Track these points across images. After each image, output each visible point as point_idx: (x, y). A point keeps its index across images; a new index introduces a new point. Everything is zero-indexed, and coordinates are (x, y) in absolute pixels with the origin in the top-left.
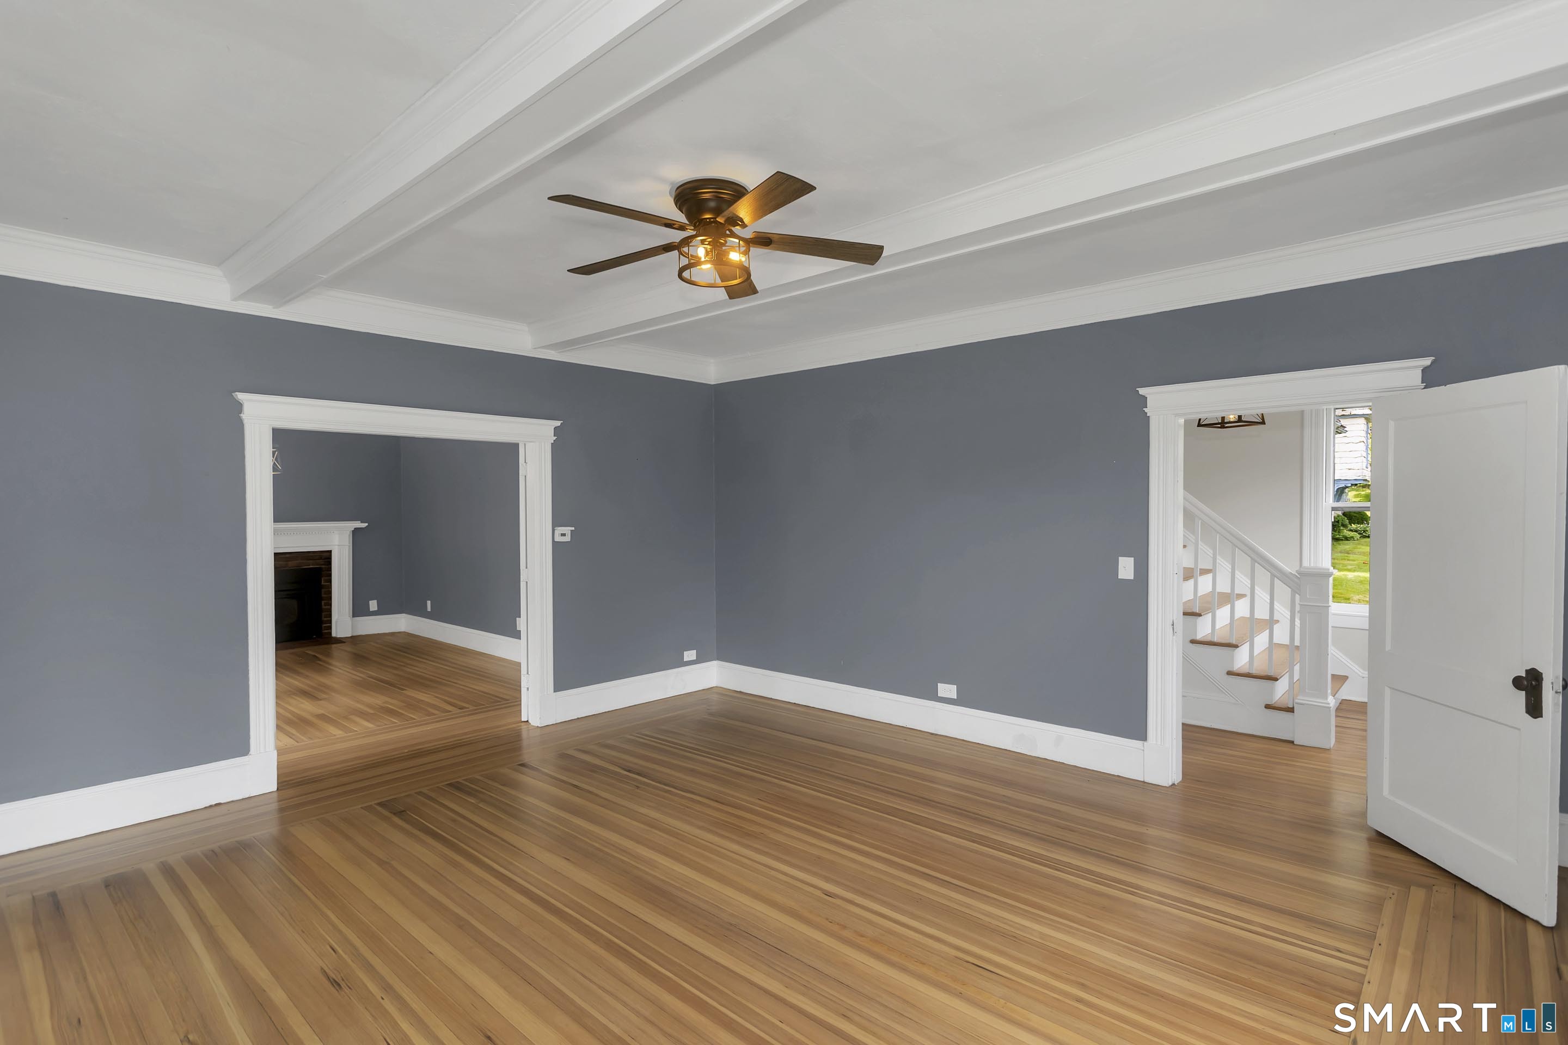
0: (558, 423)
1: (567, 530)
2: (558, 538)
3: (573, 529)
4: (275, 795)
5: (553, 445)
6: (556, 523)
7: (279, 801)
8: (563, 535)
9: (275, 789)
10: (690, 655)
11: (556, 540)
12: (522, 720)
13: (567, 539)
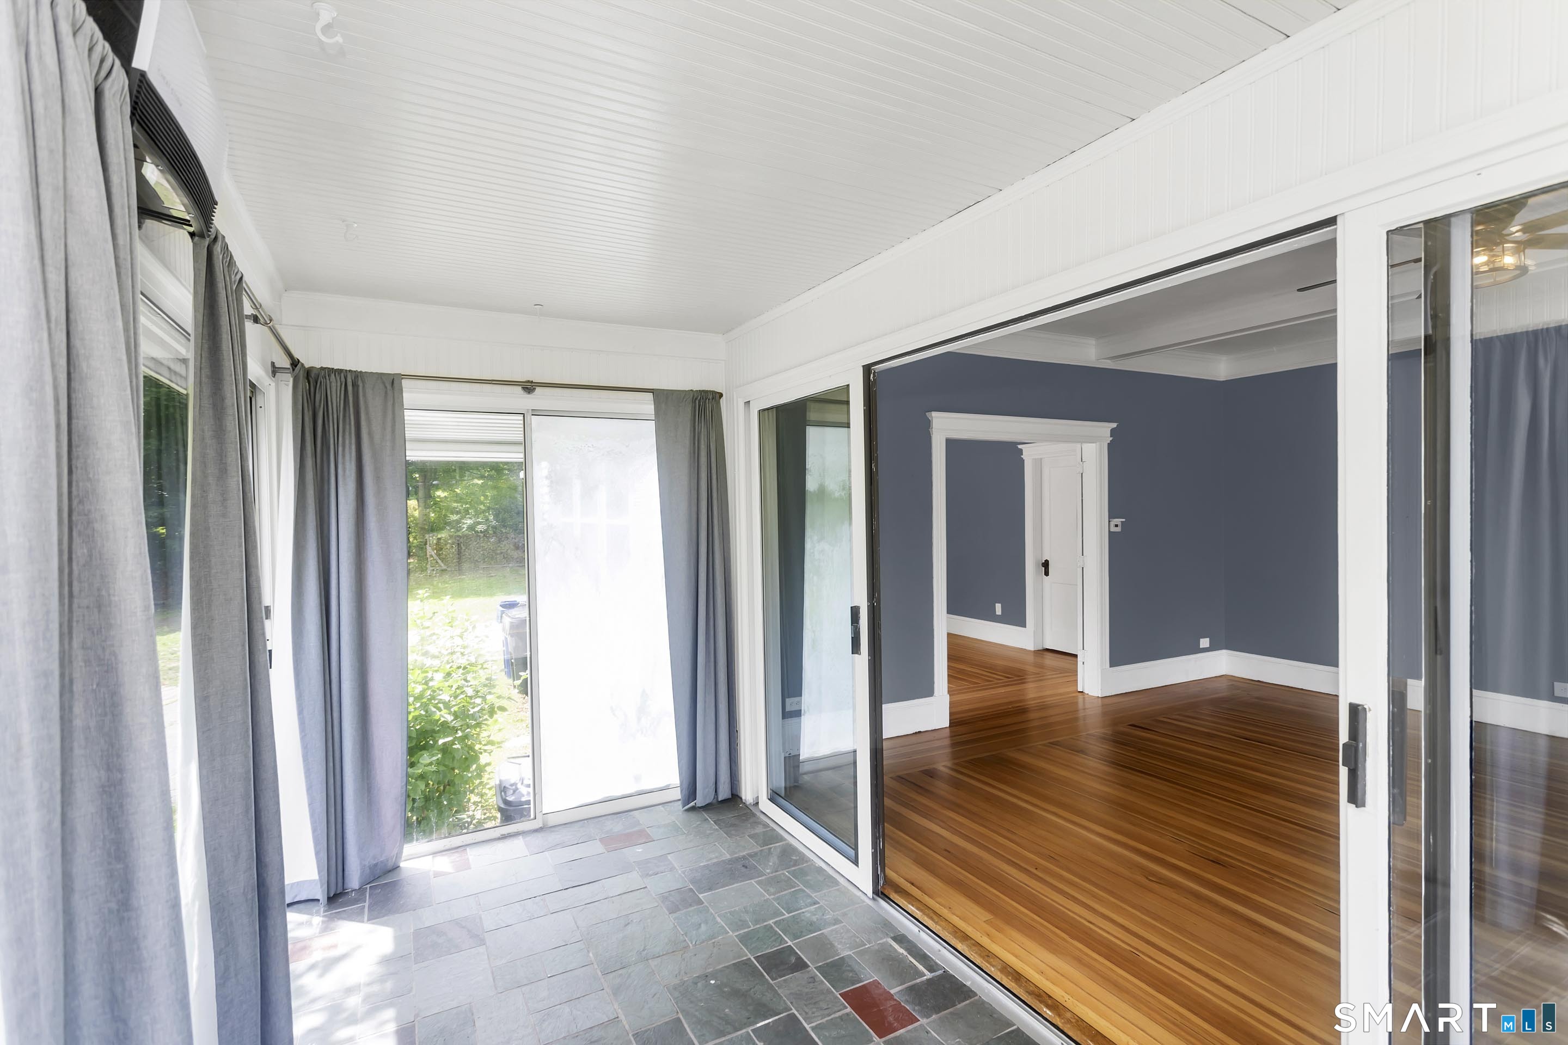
0: (1114, 425)
1: (1118, 521)
2: (1113, 529)
3: (1124, 520)
4: (948, 730)
5: (1110, 445)
6: (1111, 516)
7: (951, 737)
8: (1116, 526)
9: (948, 725)
10: (1205, 643)
11: (1112, 530)
12: (1079, 690)
13: (1118, 529)
